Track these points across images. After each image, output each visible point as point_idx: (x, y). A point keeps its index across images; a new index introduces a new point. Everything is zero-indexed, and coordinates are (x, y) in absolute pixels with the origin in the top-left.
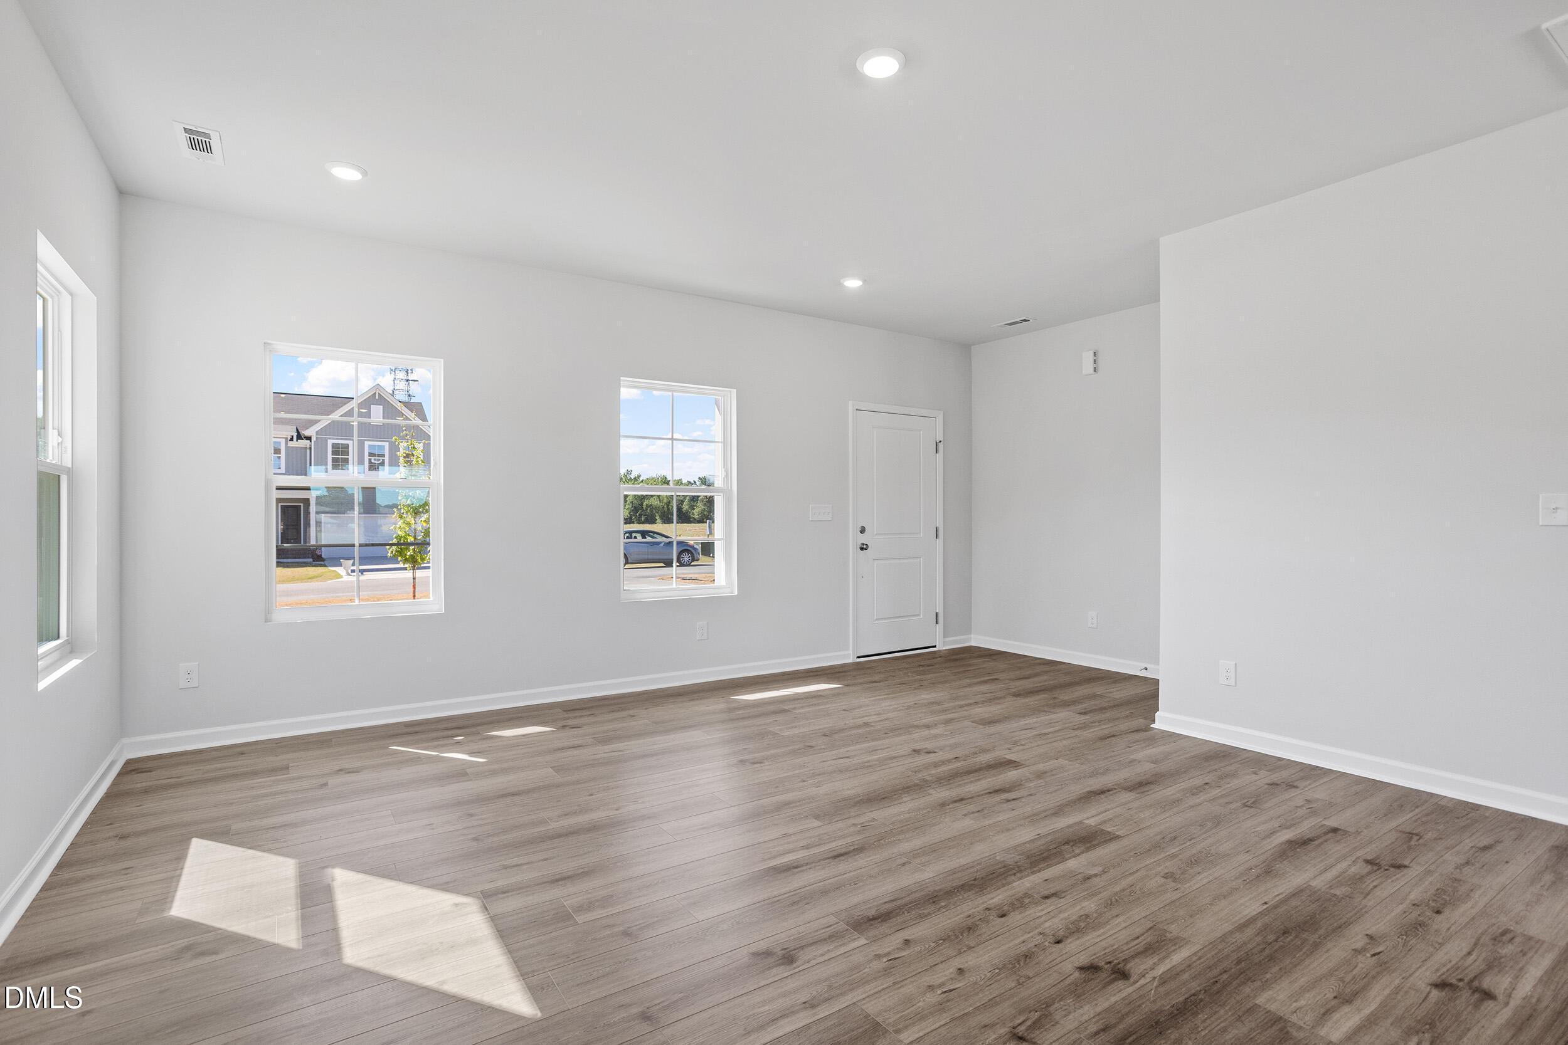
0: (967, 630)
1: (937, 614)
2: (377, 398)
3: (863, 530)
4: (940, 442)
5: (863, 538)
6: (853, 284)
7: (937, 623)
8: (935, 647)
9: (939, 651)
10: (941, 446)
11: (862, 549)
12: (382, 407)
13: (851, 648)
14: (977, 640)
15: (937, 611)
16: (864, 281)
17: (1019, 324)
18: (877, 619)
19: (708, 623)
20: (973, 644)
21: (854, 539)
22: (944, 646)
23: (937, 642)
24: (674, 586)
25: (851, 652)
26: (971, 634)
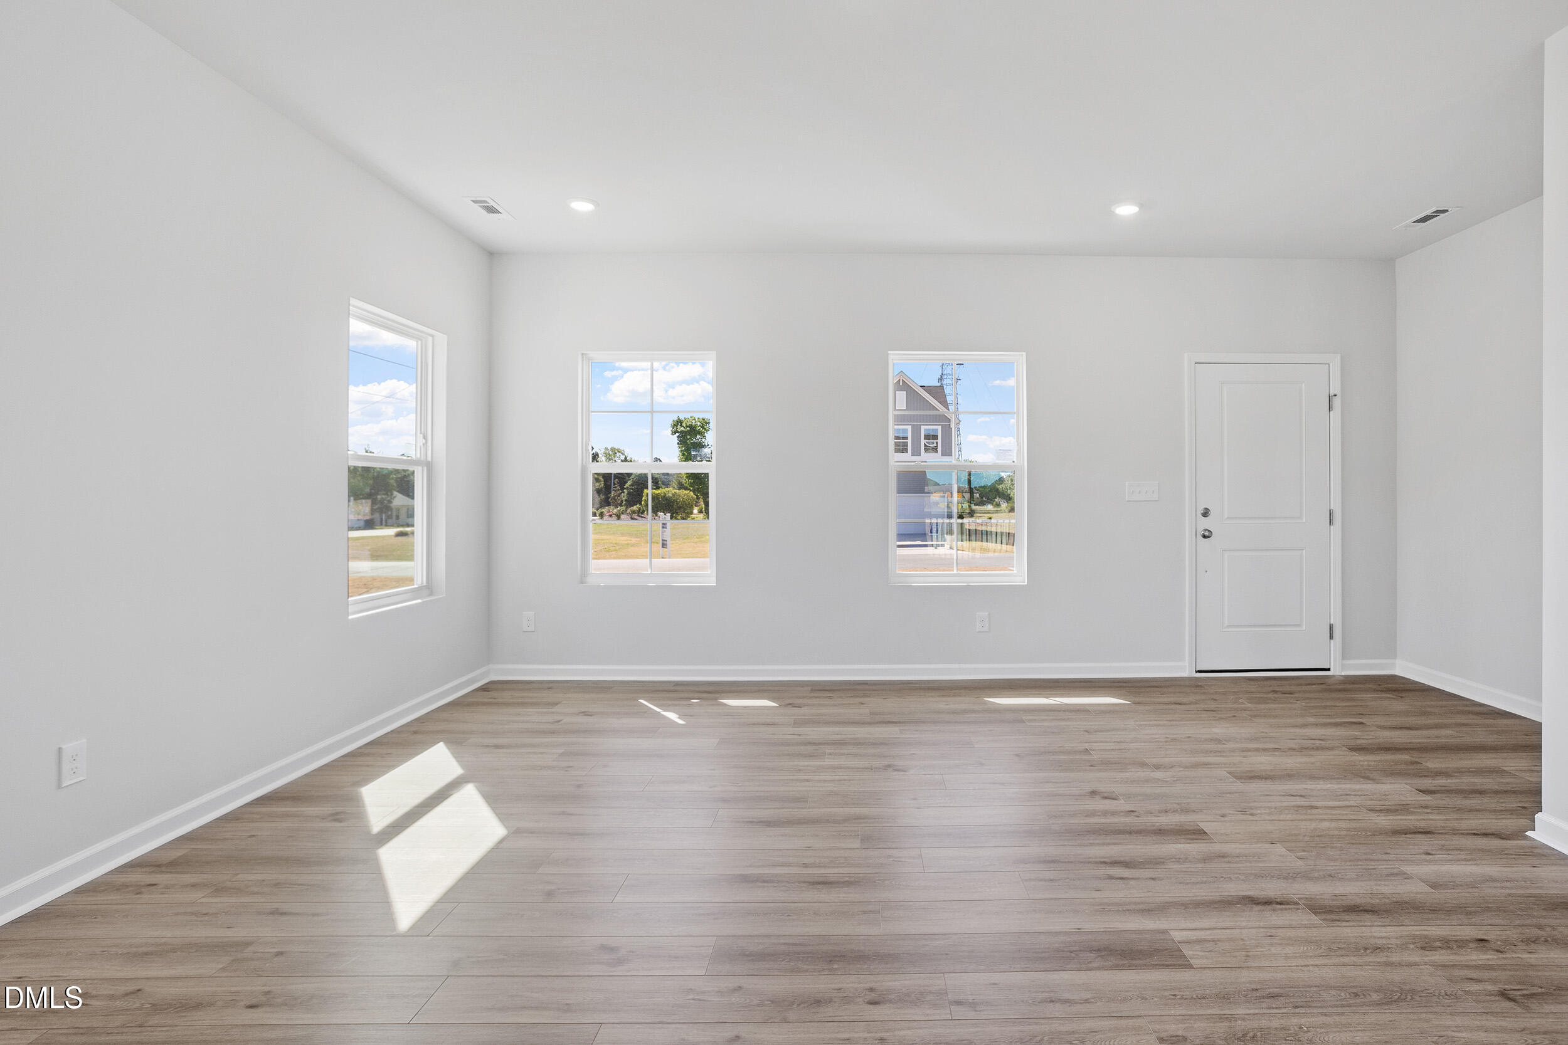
0: (1391, 652)
1: (1331, 627)
2: (901, 384)
3: (1206, 513)
4: (1335, 395)
5: (1205, 524)
6: (1126, 210)
7: (1331, 637)
8: (1329, 670)
9: (1334, 676)
10: (1337, 402)
11: (1204, 537)
12: (905, 392)
13: (1187, 659)
14: (1405, 668)
15: (1332, 622)
16: (1141, 206)
17: (1435, 219)
18: (1228, 626)
19: (989, 614)
20: (1398, 672)
21: (1191, 522)
22: (1342, 671)
23: (1332, 664)
24: (955, 572)
25: (1187, 663)
26: (1395, 657)
